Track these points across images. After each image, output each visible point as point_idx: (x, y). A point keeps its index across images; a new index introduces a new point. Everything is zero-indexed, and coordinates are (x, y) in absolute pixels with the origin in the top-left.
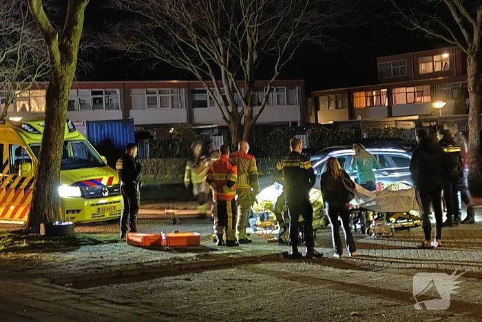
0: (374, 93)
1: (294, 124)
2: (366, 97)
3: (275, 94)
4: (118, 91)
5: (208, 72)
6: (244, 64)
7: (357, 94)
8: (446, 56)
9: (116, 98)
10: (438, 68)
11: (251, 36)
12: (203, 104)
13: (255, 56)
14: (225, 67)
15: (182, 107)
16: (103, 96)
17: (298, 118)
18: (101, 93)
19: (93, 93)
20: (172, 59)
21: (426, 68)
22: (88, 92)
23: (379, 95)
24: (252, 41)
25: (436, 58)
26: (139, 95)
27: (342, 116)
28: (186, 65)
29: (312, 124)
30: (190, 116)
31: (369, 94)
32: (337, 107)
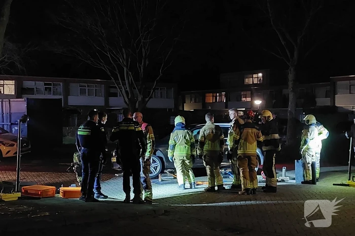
0: (218, 94)
1: (170, 110)
2: (213, 96)
3: (159, 91)
4: (61, 84)
5: (116, 70)
6: (140, 67)
7: (207, 95)
8: (260, 75)
9: (60, 88)
10: (255, 82)
11: (145, 49)
12: (115, 95)
13: (147, 62)
14: (127, 68)
15: (102, 96)
16: (52, 87)
17: (173, 106)
18: (50, 84)
19: (45, 84)
20: (92, 61)
21: (249, 81)
22: (42, 83)
23: (220, 96)
24: (146, 52)
25: (255, 76)
26: (75, 87)
27: (199, 106)
28: (101, 65)
29: (181, 110)
30: (107, 101)
31: (215, 95)
32: (195, 102)
